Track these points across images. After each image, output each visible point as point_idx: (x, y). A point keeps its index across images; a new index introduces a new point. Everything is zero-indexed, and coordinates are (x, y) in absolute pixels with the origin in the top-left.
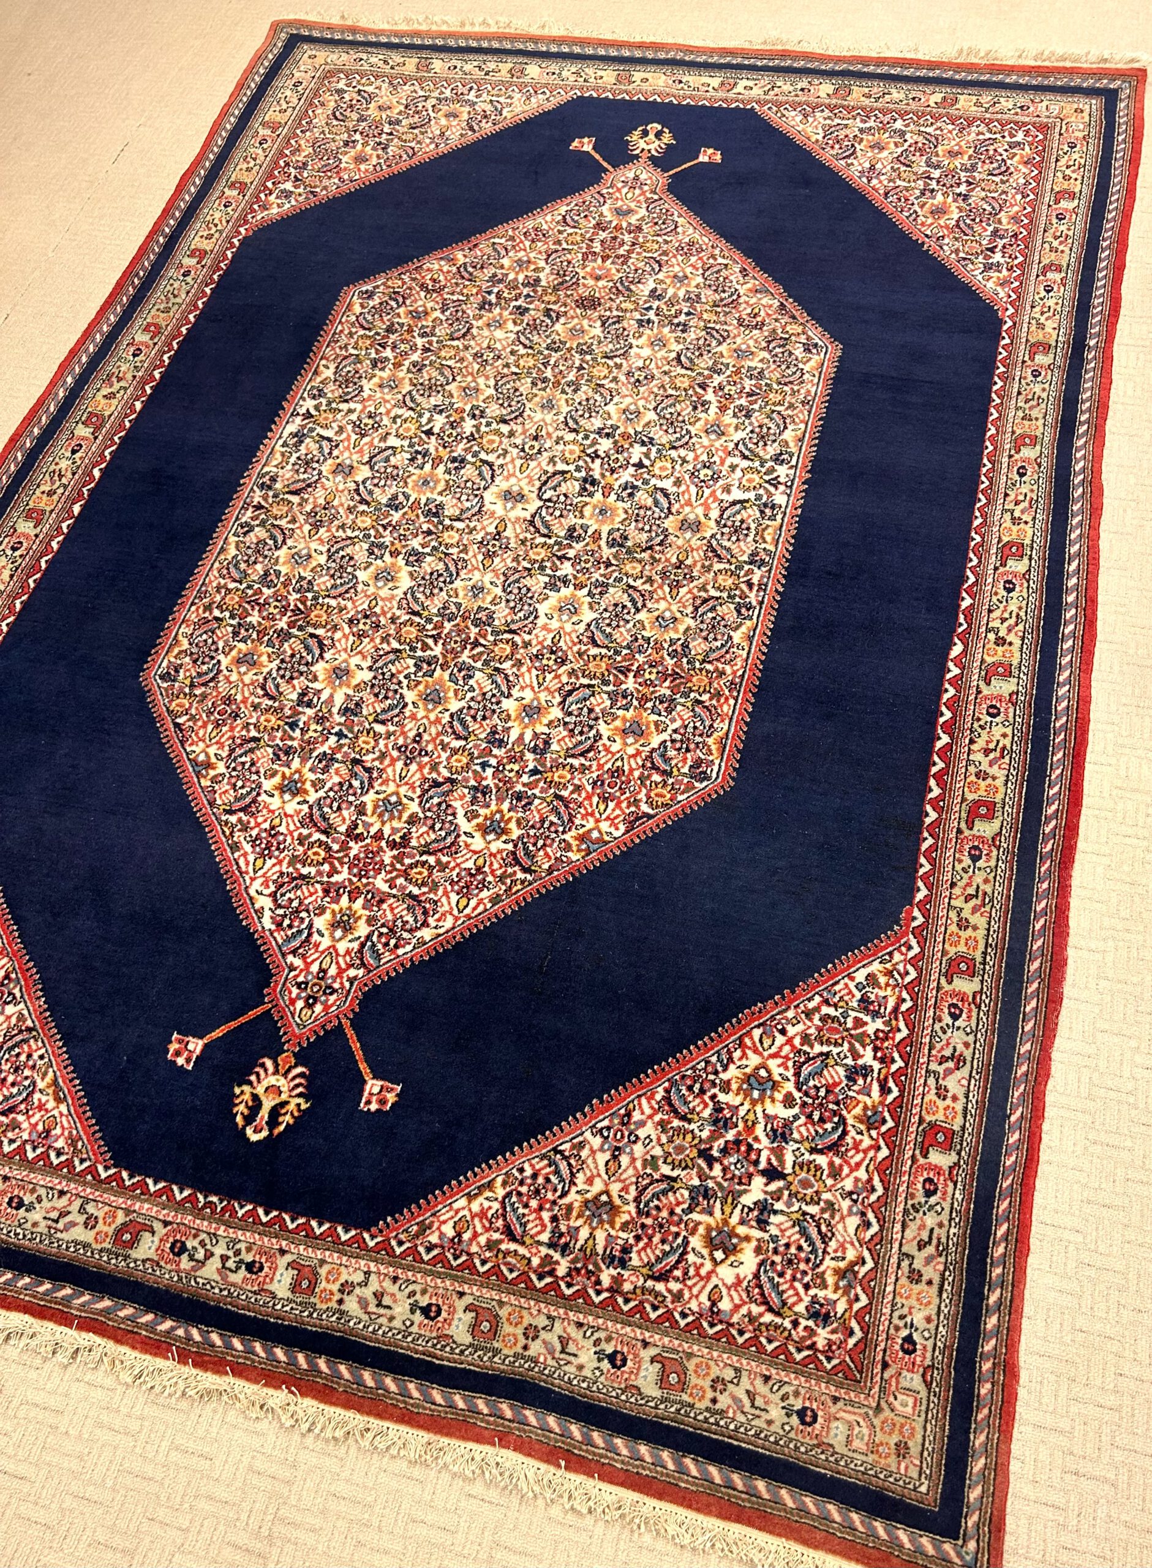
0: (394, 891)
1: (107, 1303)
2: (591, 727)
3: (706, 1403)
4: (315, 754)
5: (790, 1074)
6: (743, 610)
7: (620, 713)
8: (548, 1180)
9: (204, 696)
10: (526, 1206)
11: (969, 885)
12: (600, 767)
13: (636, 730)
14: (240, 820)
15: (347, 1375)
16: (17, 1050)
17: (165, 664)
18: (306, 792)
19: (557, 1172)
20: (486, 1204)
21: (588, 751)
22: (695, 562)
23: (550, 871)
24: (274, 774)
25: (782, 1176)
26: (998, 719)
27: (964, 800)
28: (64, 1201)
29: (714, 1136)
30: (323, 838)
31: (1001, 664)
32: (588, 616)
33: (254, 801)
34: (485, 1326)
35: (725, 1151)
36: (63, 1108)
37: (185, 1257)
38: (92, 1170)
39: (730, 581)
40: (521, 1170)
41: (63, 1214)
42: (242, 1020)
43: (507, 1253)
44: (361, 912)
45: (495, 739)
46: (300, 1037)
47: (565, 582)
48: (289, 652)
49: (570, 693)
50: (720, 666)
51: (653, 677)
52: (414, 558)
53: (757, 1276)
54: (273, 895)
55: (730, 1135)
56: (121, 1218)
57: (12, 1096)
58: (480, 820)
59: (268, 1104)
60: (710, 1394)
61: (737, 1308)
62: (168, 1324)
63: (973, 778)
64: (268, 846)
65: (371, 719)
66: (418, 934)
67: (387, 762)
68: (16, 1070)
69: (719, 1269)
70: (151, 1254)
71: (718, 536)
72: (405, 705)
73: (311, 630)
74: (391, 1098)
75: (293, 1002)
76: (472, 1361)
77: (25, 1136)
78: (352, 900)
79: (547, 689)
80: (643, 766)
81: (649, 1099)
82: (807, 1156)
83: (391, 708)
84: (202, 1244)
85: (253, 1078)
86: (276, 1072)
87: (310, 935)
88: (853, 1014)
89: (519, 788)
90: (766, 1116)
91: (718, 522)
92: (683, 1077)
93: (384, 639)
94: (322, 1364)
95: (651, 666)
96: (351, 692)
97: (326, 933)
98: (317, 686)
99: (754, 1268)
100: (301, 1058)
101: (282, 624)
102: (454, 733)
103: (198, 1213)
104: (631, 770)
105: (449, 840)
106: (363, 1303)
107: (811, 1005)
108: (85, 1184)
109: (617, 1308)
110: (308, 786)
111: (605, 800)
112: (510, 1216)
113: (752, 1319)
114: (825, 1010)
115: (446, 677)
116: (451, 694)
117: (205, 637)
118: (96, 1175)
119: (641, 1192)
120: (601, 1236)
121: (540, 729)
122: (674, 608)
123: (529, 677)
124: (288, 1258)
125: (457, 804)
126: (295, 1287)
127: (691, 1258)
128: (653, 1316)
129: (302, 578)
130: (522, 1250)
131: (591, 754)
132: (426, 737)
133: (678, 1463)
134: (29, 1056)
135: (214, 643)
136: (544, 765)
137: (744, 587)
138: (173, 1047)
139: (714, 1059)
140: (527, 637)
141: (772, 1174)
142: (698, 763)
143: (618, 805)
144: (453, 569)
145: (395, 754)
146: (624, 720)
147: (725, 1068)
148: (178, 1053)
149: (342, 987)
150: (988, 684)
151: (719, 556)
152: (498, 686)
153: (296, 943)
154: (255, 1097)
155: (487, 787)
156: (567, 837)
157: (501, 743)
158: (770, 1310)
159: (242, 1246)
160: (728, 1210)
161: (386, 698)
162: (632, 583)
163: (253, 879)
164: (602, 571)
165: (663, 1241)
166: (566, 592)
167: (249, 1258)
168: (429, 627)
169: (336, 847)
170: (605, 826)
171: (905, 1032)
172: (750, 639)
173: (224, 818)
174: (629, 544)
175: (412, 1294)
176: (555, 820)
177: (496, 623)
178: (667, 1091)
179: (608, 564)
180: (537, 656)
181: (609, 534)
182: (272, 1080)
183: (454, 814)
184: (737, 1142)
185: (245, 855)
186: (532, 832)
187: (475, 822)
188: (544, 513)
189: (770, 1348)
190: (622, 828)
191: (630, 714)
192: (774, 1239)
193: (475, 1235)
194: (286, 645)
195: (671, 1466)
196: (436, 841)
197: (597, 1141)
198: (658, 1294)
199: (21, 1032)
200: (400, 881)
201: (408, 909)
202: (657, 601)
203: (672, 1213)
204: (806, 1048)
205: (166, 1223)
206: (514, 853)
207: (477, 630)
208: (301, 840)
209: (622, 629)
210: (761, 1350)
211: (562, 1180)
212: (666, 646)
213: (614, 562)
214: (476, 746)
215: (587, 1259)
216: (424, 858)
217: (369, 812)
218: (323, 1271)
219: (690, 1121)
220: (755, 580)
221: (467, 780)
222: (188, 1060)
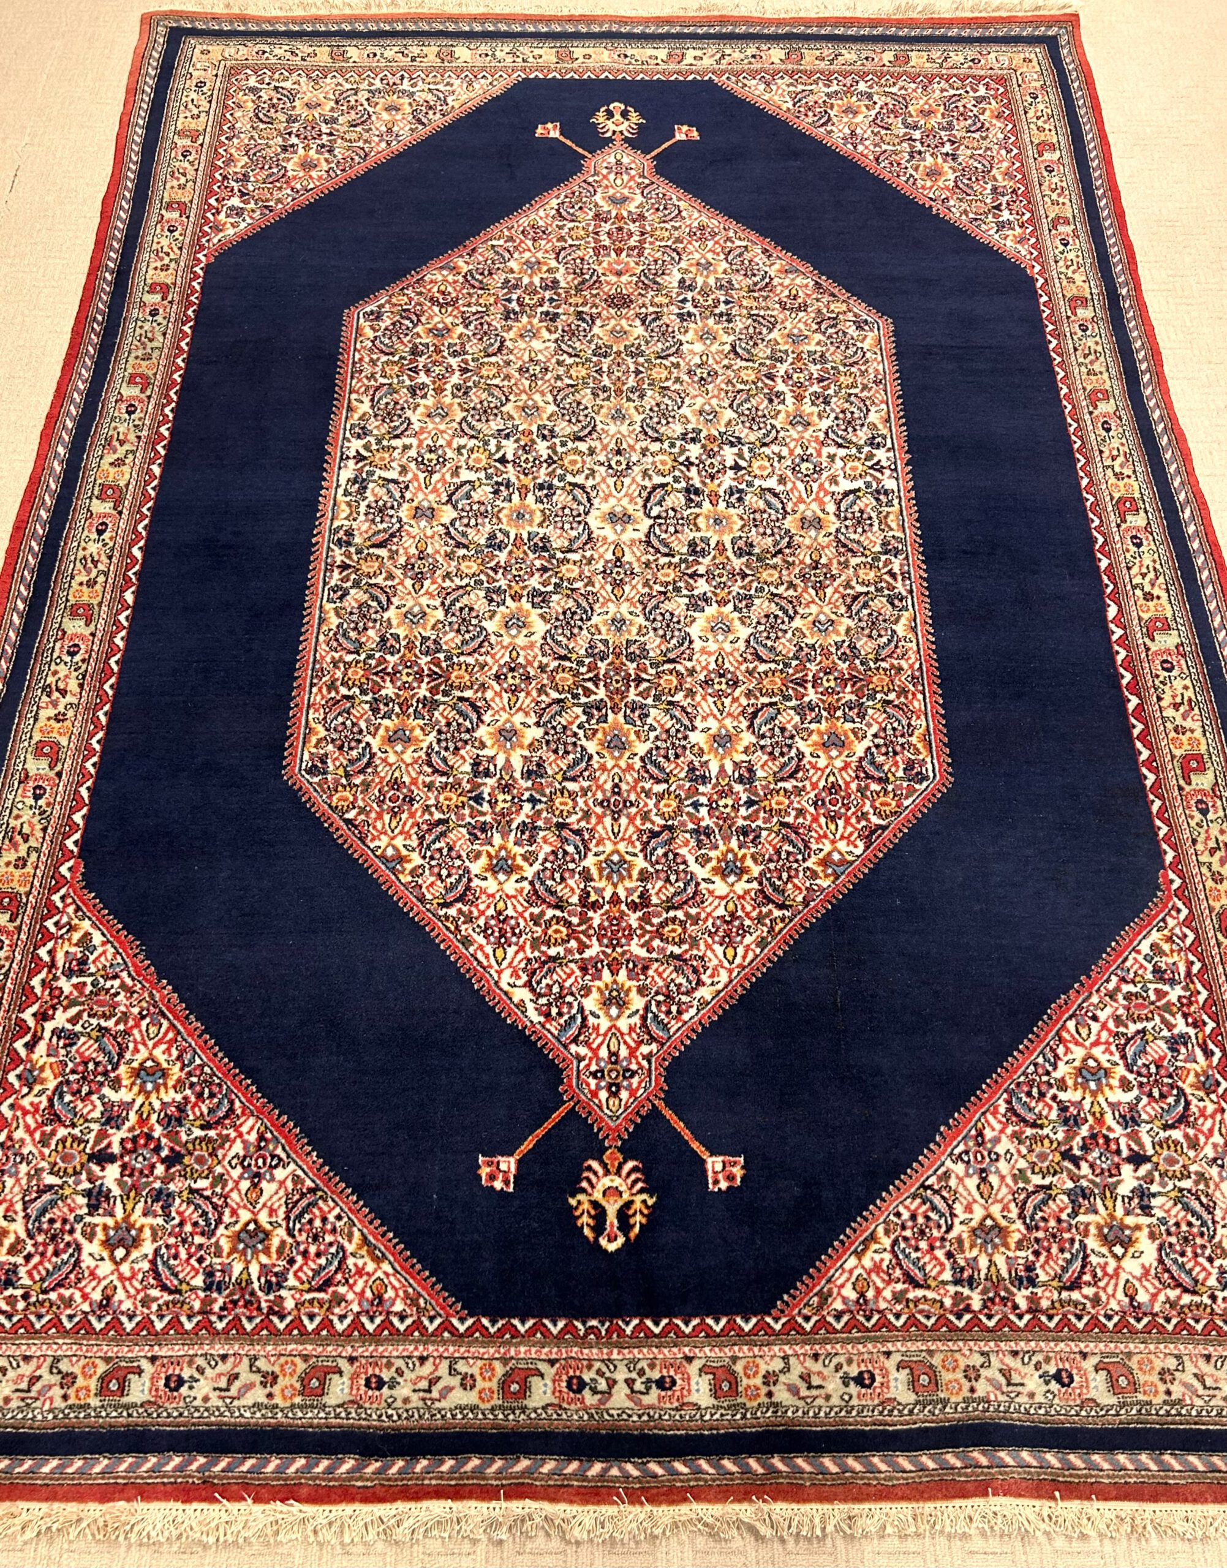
0: (654, 955)
1: (524, 1463)
2: (790, 747)
3: (1162, 1397)
4: (514, 826)
5: (1116, 1057)
6: (896, 602)
7: (813, 726)
8: (928, 1218)
9: (366, 785)
10: (917, 1249)
11: (1208, 838)
12: (814, 786)
13: (834, 742)
14: (460, 911)
15: (808, 1468)
16: (307, 1217)
17: (306, 757)
18: (521, 868)
19: (934, 1208)
20: (877, 1257)
21: (796, 771)
22: (830, 560)
23: (806, 902)
24: (478, 855)
25: (1148, 1159)
26: (1175, 673)
27: (1173, 757)
28: (428, 1368)
29: (1070, 1136)
30: (558, 913)
31: (1157, 619)
32: (744, 632)
33: (468, 888)
34: (924, 1380)
35: (1085, 1148)
36: (386, 1267)
37: (587, 1392)
38: (446, 1326)
39: (872, 575)
40: (898, 1215)
41: (433, 1382)
42: (548, 1125)
43: (916, 1301)
44: (628, 984)
45: (697, 776)
46: (617, 1129)
47: (706, 601)
48: (443, 722)
49: (755, 715)
50: (895, 662)
51: (832, 684)
52: (539, 598)
53: (1161, 1261)
54: (528, 984)
55: (1084, 1131)
56: (500, 1369)
57: (322, 1268)
58: (714, 863)
59: (612, 1209)
60: (1162, 1388)
61: (1154, 1296)
62: (597, 1468)
63: (1172, 734)
64: (503, 934)
65: (559, 777)
66: (697, 994)
67: (593, 820)
68: (315, 1238)
69: (1123, 1263)
70: (549, 1398)
71: (843, 530)
72: (590, 757)
73: (458, 694)
74: (738, 1172)
75: (595, 1094)
76: (924, 1418)
77: (356, 1308)
78: (614, 972)
79: (729, 714)
80: (857, 777)
81: (995, 1113)
82: (1163, 1135)
83: (576, 762)
84: (599, 1372)
85: (584, 1184)
86: (607, 1172)
87: (584, 1019)
88: (1152, 986)
89: (740, 822)
90: (1110, 1104)
91: (838, 516)
92: (1018, 1084)
93: (541, 690)
94: (777, 1462)
95: (826, 673)
96: (527, 753)
97: (601, 1013)
98: (488, 752)
99: (1155, 1255)
100: (628, 1152)
101: (423, 691)
102: (652, 777)
103: (582, 1341)
104: (847, 784)
105: (690, 890)
106: (794, 1390)
107: (1111, 986)
108: (444, 1342)
109: (1043, 1328)
110: (519, 861)
111: (833, 819)
112: (905, 1263)
113: (1173, 1305)
114: (1126, 988)
115: (622, 720)
116: (633, 737)
117: (340, 719)
118: (453, 1331)
119: (1022, 1207)
120: (1000, 1260)
121: (739, 757)
122: (826, 610)
123: (707, 705)
124: (697, 1364)
125: (683, 851)
126: (716, 1392)
127: (1093, 1259)
128: (1080, 1325)
129: (425, 639)
130: (930, 1295)
131: (800, 775)
132: (624, 787)
133: (1159, 1462)
134: (324, 1220)
135: (354, 724)
136: (756, 794)
137: (887, 577)
138: (484, 1172)
139: (1040, 1060)
140: (689, 665)
141: (1137, 1159)
142: (910, 765)
143: (847, 822)
144: (584, 604)
145: (599, 810)
146: (820, 733)
147: (1055, 1068)
148: (492, 1177)
149: (641, 1067)
150: (1153, 640)
151: (851, 550)
152: (678, 721)
153: (573, 1031)
154: (595, 1204)
155: (707, 827)
156: (809, 864)
157: (704, 780)
158: (1186, 1290)
159: (643, 1364)
160: (1110, 1204)
161: (567, 752)
162: (775, 591)
163: (499, 972)
164: (739, 583)
165: (1062, 1250)
166: (711, 610)
167: (656, 1375)
168: (583, 670)
169: (575, 920)
170: (842, 846)
171: (1204, 994)
172: (914, 629)
173: (441, 913)
174: (757, 550)
175: (838, 1368)
176: (791, 849)
177: (652, 654)
178: (1008, 1102)
179: (744, 576)
180: (706, 682)
181: (733, 543)
182: (607, 1182)
183: (685, 862)
184: (1094, 1136)
185: (481, 947)
186: (772, 866)
187: (709, 866)
188: (658, 532)
189: (1199, 1327)
190: (861, 845)
191: (823, 726)
192: (1163, 1221)
193: (878, 1291)
194: (436, 714)
195: (1153, 1467)
196: (675, 894)
197: (960, 1168)
198: (1076, 1304)
199: (303, 1195)
200: (656, 943)
201: (676, 970)
202: (807, 605)
203: (1059, 1221)
204: (1122, 1029)
205: (552, 1362)
206: (762, 891)
207: (635, 665)
208: (536, 920)
209: (783, 640)
210: (1192, 1332)
211: (942, 1215)
212: (833, 650)
213: (748, 572)
214: (680, 787)
215: (996, 1287)
216: (672, 914)
217: (596, 876)
218: (739, 1368)
219: (1041, 1127)
220: (896, 569)
221: (684, 824)
222: (506, 1182)
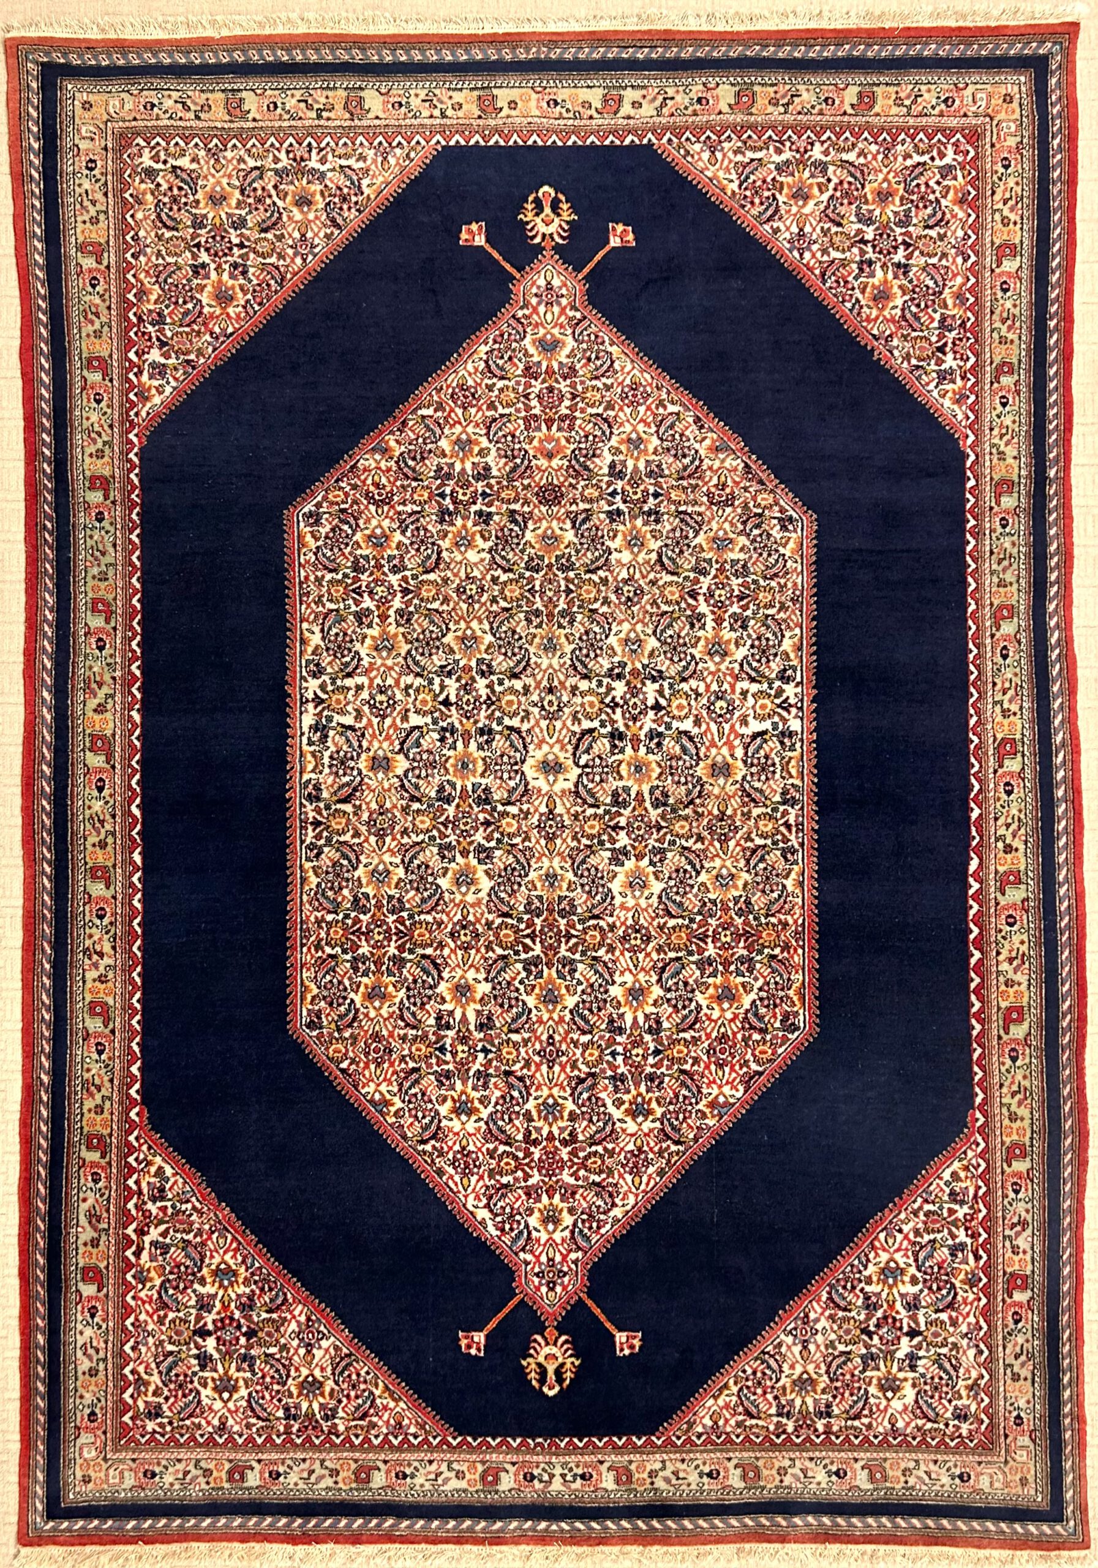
0: (580, 1183)
1: (499, 1524)
2: (691, 1000)
3: (902, 1484)
4: (471, 1073)
5: (911, 1260)
6: (789, 856)
7: (711, 980)
8: (764, 1374)
9: (354, 1038)
10: (755, 1394)
11: (1012, 1083)
12: (708, 1036)
13: (727, 995)
14: (434, 1147)
15: (674, 1526)
16: (346, 1373)
17: (305, 1012)
18: (478, 1110)
19: (769, 1367)
20: (728, 1399)
21: (695, 1023)
22: (735, 810)
23: (696, 1139)
24: (445, 1100)
25: (920, 1333)
26: (1016, 928)
27: (999, 1009)
28: (434, 1466)
29: (869, 1317)
30: (508, 1148)
31: (1011, 872)
32: (657, 887)
33: (439, 1128)
34: (751, 1474)
35: (878, 1326)
36: (402, 1405)
37: (536, 1482)
38: (444, 1442)
39: (770, 826)
40: (744, 1371)
41: (438, 1475)
42: (506, 1310)
43: (751, 1427)
44: (561, 1205)
45: (615, 1029)
46: (554, 1313)
47: (626, 855)
48: (411, 979)
49: (663, 970)
50: (783, 918)
51: (728, 939)
52: (483, 854)
53: (916, 1402)
54: (487, 1206)
55: (879, 1314)
56: (480, 1468)
57: (360, 1405)
58: (627, 1105)
59: (551, 1369)
60: (903, 1479)
61: (908, 1424)
62: (543, 1525)
63: (1002, 988)
64: (467, 1166)
65: (505, 1029)
66: (612, 1214)
67: (533, 1068)
68: (354, 1386)
69: (892, 1403)
70: (512, 1485)
71: (749, 778)
72: (530, 1011)
73: (421, 951)
74: (637, 1343)
75: (538, 1289)
76: (749, 1497)
77: (385, 1430)
78: (551, 1197)
79: (643, 969)
80: (743, 1028)
81: (818, 1302)
82: (934, 1316)
83: (519, 1016)
84: (544, 1470)
85: (532, 1351)
86: (547, 1344)
87: (529, 1233)
88: (946, 1206)
89: (648, 1070)
90: (901, 1295)
91: (745, 762)
92: (838, 1281)
93: (488, 948)
94: (655, 1523)
95: (724, 929)
96: (478, 1007)
97: (541, 1228)
98: (447, 1007)
99: (913, 1397)
100: (561, 1329)
101: (393, 950)
102: (579, 1028)
103: (532, 1451)
104: (734, 1034)
105: (608, 1129)
106: (667, 1480)
107: (916, 1206)
108: (443, 1451)
109: (832, 1443)
110: (477, 1104)
111: (720, 1066)
112: (746, 1403)
113: (919, 1429)
114: (926, 1207)
115: (555, 975)
116: (563, 991)
117: (328, 977)
118: (449, 1445)
119: (829, 1366)
120: (809, 1401)
121: (650, 1009)
122: (728, 863)
123: (625, 960)
124: (606, 1465)
125: (603, 1095)
126: (618, 1481)
127: (872, 1400)
128: (856, 1442)
129: (390, 897)
130: (761, 1423)
131: (697, 1026)
132: (557, 1038)
133: (893, 1522)
134: (358, 1375)
135: (339, 982)
136: (662, 1044)
137: (783, 829)
138: (463, 1343)
139: (856, 1262)
140: (610, 920)
141: (913, 1333)
142: (786, 1016)
143: (732, 1069)
144: (522, 860)
145: (537, 1059)
146: (716, 987)
147: (866, 1268)
148: (469, 1347)
149: (571, 1269)
150: (1004, 894)
151: (753, 800)
152: (601, 975)
153: (521, 1242)
154: (539, 1365)
155: (622, 1074)
156: (700, 1106)
157: (621, 1031)
158: (929, 1420)
159: (572, 1465)
160: (889, 1364)
161: (511, 1007)
162: (686, 844)
163: (466, 1197)
164: (655, 836)
165: (852, 1395)
166: (630, 864)
167: (580, 1471)
168: (522, 926)
169: (521, 1155)
170: (727, 1090)
171: (984, 1212)
172: (801, 884)
173: (420, 1148)
174: (671, 801)
175: (697, 1467)
176: (687, 1093)
177: (579, 910)
178: (829, 1293)
179: (659, 828)
180: (624, 938)
181: (651, 793)
182: (547, 1350)
183: (604, 1105)
184: (885, 1318)
185: (451, 1177)
186: (671, 1108)
187: (623, 1108)
188: (585, 781)
189: (934, 1443)
190: (741, 1088)
191: (719, 980)
192: (923, 1375)
193: (727, 1421)
194: (405, 971)
195: (889, 1525)
196: (596, 1132)
197: (789, 1340)
198: (856, 1428)
199: (342, 1359)
200: (582, 1173)
201: (597, 1194)
202: (712, 859)
203: (853, 1375)
204: (918, 1239)
205: (514, 1464)
206: (663, 1130)
207: (565, 921)
208: (491, 1154)
209: (690, 896)
210: (928, 1445)
211: (774, 1371)
212: (731, 905)
213: (663, 824)
214: (601, 1037)
215: (805, 1418)
216: (594, 1148)
217: (536, 1117)
218: (633, 1467)
219: (850, 1311)
220: (792, 821)
221: (603, 1071)
222: (479, 1350)
